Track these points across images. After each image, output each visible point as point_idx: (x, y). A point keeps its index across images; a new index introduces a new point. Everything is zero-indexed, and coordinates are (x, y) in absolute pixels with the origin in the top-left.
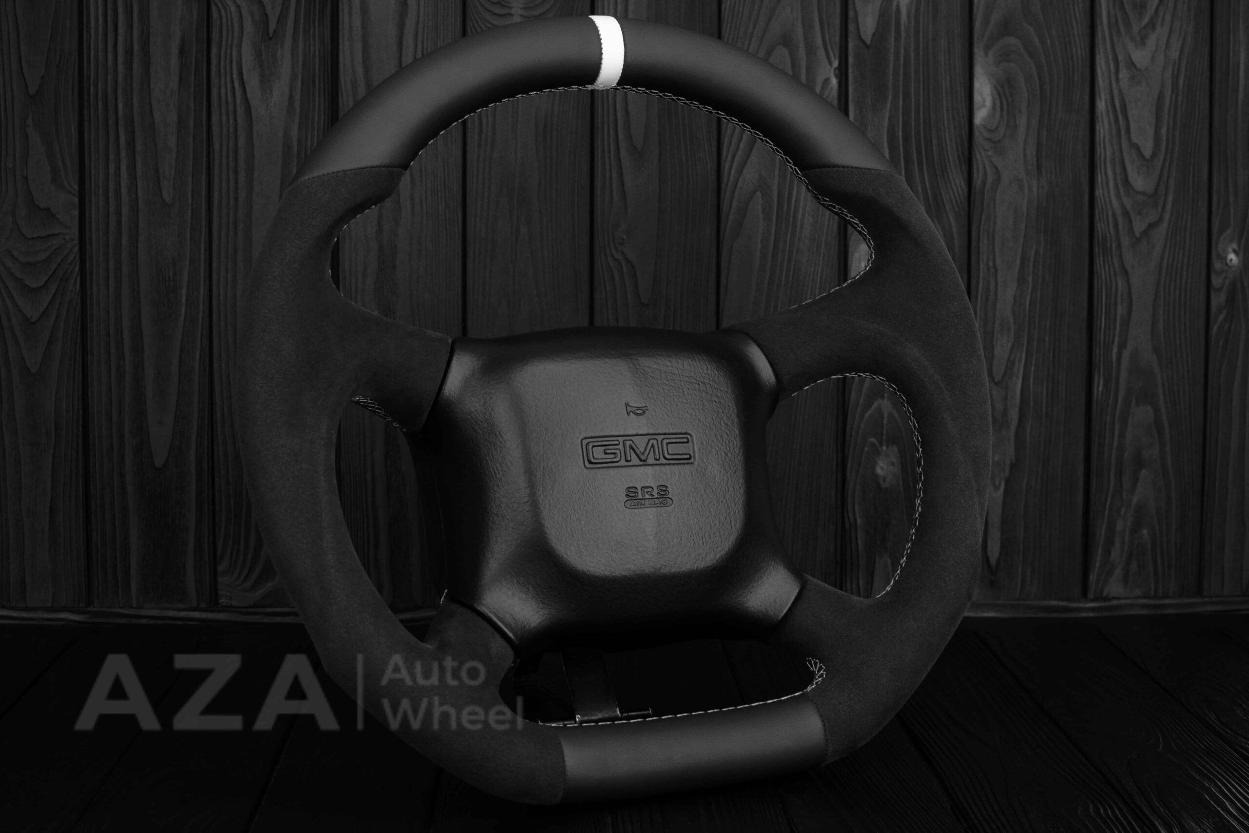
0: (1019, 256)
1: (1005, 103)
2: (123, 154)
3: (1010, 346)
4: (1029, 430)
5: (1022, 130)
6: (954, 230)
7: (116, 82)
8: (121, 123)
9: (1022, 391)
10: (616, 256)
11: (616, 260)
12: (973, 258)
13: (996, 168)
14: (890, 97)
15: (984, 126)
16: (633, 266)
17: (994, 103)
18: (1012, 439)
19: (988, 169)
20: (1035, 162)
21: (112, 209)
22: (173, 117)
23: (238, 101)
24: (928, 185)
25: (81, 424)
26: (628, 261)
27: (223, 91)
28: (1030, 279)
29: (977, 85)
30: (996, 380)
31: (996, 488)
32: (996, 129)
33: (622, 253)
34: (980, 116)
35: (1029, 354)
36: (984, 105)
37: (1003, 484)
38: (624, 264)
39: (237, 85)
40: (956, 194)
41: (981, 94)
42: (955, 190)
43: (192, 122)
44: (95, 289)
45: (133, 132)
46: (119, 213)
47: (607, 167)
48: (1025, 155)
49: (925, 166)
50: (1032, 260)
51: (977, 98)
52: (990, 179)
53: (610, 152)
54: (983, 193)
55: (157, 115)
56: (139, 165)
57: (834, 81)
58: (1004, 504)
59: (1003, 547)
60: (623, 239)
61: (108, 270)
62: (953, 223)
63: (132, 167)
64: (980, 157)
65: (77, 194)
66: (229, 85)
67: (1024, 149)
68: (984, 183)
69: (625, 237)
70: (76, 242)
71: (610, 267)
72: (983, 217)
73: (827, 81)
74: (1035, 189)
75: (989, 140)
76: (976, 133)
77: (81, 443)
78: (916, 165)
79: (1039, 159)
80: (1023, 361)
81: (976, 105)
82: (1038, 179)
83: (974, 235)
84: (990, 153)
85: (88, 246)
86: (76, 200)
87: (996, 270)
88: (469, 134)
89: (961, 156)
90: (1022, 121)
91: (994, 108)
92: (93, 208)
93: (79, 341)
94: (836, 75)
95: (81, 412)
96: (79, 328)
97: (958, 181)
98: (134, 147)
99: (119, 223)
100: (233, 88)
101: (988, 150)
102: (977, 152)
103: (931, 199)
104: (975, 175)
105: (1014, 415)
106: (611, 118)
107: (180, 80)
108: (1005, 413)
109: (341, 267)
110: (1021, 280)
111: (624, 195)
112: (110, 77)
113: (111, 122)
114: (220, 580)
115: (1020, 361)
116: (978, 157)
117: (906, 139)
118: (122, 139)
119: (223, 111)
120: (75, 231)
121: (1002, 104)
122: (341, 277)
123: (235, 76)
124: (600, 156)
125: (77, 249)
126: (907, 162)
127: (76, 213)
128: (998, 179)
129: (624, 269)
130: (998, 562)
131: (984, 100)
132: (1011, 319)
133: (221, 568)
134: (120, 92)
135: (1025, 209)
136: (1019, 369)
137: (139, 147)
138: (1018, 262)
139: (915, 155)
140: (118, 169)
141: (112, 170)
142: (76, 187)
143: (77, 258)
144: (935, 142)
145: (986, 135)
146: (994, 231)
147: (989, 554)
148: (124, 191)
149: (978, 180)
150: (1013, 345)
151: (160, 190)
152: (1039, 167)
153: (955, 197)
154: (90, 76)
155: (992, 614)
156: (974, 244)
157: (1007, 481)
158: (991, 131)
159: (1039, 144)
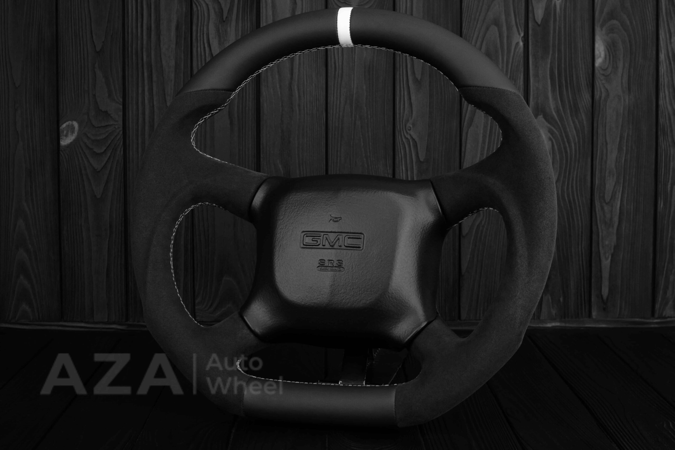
0: (619, 136)
1: (611, 55)
2: (146, 82)
3: (614, 183)
4: (624, 228)
5: (620, 70)
6: (585, 122)
7: (142, 44)
8: (145, 66)
9: (620, 207)
10: (407, 136)
11: (407, 139)
12: (595, 138)
13: (607, 90)
14: (551, 53)
15: (601, 67)
16: (416, 142)
17: (606, 55)
18: (615, 232)
19: (603, 90)
20: (627, 86)
21: (140, 111)
22: (173, 63)
23: (207, 55)
24: (571, 98)
25: (123, 225)
26: (413, 139)
27: (199, 49)
28: (625, 148)
29: (597, 45)
30: (607, 201)
31: (607, 259)
32: (607, 68)
33: (410, 135)
34: (598, 62)
35: (624, 187)
36: (600, 56)
37: (610, 257)
38: (411, 141)
39: (206, 45)
40: (586, 104)
41: (599, 51)
42: (585, 102)
43: (182, 65)
44: (131, 154)
45: (151, 71)
46: (144, 114)
47: (402, 89)
48: (622, 83)
49: (569, 88)
50: (626, 138)
51: (597, 52)
52: (603, 95)
53: (403, 81)
54: (600, 103)
55: (164, 62)
56: (155, 89)
57: (521, 44)
58: (611, 267)
59: (610, 290)
60: (410, 127)
61: (138, 144)
62: (584, 118)
63: (151, 89)
64: (598, 83)
65: (122, 104)
66: (202, 46)
67: (622, 79)
68: (600, 97)
69: (411, 126)
70: (121, 129)
71: (403, 142)
72: (600, 115)
73: (518, 44)
74: (627, 101)
75: (603, 75)
76: (596, 71)
77: (123, 235)
78: (565, 88)
79: (629, 84)
80: (621, 191)
81: (596, 57)
82: (629, 96)
83: (595, 125)
84: (603, 82)
85: (127, 131)
86: (121, 107)
87: (607, 144)
88: (329, 71)
89: (588, 83)
90: (621, 65)
91: (606, 58)
92: (130, 111)
93: (122, 180)
94: (523, 41)
95: (123, 219)
96: (123, 174)
97: (586, 96)
98: (152, 78)
99: (144, 119)
100: (204, 48)
101: (601, 80)
102: (597, 82)
103: (572, 106)
104: (596, 93)
105: (616, 219)
106: (404, 64)
107: (177, 43)
108: (611, 219)
109: (261, 143)
110: (620, 149)
111: (411, 104)
112: (139, 42)
113: (140, 65)
114: (196, 308)
115: (619, 192)
116: (597, 84)
117: (560, 74)
118: (146, 74)
119: (199, 59)
120: (121, 123)
121: (610, 56)
122: (261, 148)
123: (205, 41)
124: (398, 84)
125: (121, 133)
126: (560, 87)
127: (121, 113)
128: (608, 95)
129: (411, 143)
130: (607, 299)
131: (600, 53)
132: (615, 170)
133: (197, 301)
134: (144, 50)
135: (622, 111)
136: (619, 195)
137: (155, 78)
138: (618, 139)
139: (564, 82)
140: (143, 90)
141: (140, 92)
142: (121, 100)
143: (122, 137)
144: (574, 76)
145: (601, 72)
146: (606, 123)
147: (603, 294)
148: (146, 101)
149: (597, 97)
150: (615, 184)
151: (166, 101)
152: (629, 89)
153: (585, 105)
154: (129, 41)
155: (604, 326)
156: (595, 129)
157: (612, 255)
158: (604, 70)
159: (629, 77)
